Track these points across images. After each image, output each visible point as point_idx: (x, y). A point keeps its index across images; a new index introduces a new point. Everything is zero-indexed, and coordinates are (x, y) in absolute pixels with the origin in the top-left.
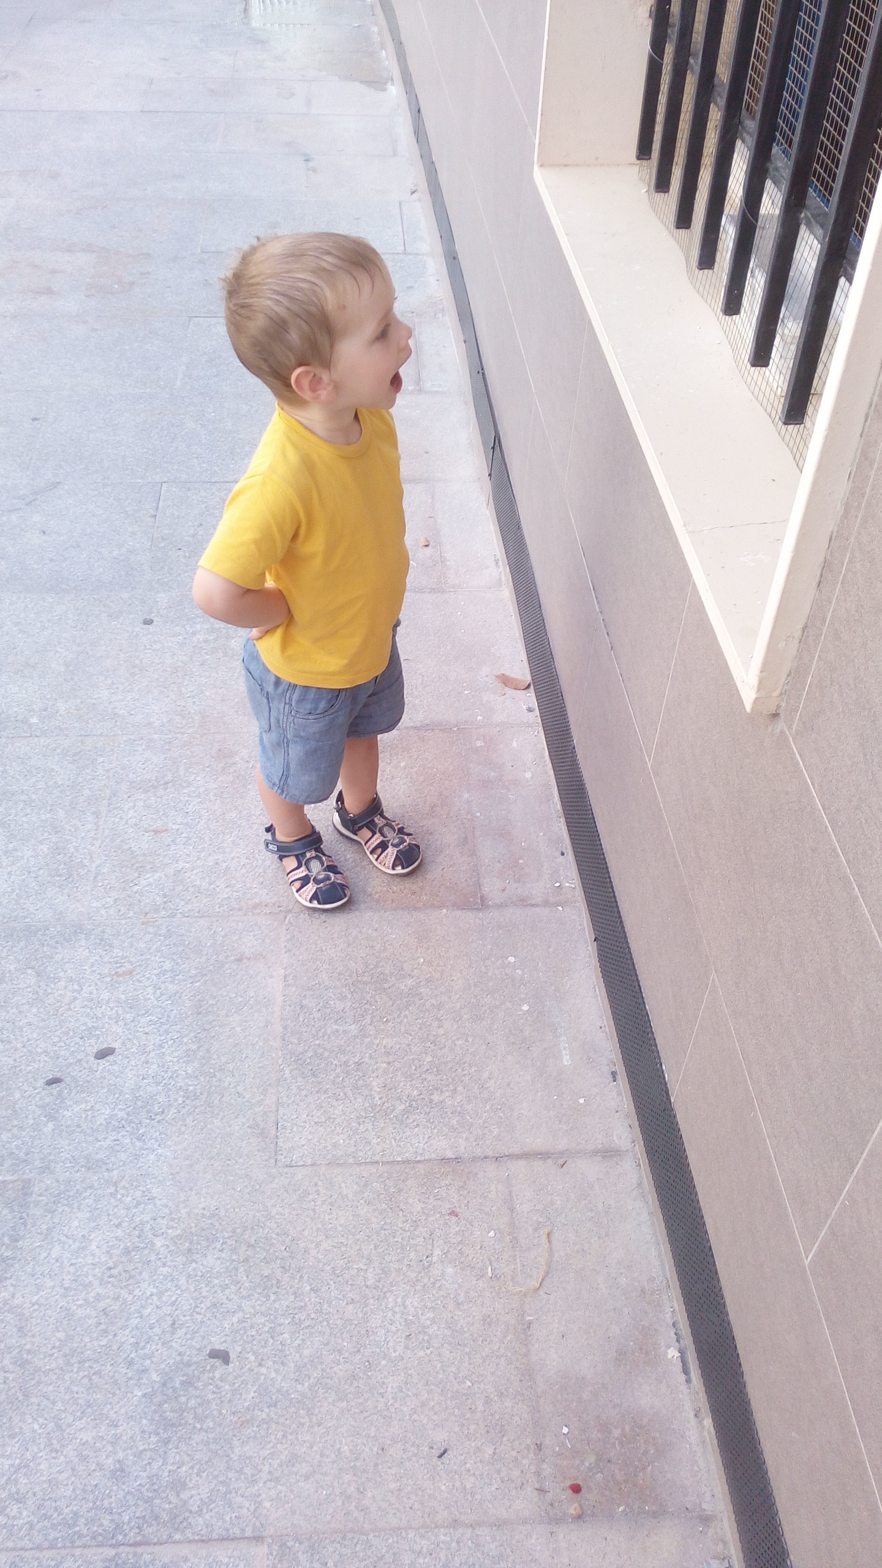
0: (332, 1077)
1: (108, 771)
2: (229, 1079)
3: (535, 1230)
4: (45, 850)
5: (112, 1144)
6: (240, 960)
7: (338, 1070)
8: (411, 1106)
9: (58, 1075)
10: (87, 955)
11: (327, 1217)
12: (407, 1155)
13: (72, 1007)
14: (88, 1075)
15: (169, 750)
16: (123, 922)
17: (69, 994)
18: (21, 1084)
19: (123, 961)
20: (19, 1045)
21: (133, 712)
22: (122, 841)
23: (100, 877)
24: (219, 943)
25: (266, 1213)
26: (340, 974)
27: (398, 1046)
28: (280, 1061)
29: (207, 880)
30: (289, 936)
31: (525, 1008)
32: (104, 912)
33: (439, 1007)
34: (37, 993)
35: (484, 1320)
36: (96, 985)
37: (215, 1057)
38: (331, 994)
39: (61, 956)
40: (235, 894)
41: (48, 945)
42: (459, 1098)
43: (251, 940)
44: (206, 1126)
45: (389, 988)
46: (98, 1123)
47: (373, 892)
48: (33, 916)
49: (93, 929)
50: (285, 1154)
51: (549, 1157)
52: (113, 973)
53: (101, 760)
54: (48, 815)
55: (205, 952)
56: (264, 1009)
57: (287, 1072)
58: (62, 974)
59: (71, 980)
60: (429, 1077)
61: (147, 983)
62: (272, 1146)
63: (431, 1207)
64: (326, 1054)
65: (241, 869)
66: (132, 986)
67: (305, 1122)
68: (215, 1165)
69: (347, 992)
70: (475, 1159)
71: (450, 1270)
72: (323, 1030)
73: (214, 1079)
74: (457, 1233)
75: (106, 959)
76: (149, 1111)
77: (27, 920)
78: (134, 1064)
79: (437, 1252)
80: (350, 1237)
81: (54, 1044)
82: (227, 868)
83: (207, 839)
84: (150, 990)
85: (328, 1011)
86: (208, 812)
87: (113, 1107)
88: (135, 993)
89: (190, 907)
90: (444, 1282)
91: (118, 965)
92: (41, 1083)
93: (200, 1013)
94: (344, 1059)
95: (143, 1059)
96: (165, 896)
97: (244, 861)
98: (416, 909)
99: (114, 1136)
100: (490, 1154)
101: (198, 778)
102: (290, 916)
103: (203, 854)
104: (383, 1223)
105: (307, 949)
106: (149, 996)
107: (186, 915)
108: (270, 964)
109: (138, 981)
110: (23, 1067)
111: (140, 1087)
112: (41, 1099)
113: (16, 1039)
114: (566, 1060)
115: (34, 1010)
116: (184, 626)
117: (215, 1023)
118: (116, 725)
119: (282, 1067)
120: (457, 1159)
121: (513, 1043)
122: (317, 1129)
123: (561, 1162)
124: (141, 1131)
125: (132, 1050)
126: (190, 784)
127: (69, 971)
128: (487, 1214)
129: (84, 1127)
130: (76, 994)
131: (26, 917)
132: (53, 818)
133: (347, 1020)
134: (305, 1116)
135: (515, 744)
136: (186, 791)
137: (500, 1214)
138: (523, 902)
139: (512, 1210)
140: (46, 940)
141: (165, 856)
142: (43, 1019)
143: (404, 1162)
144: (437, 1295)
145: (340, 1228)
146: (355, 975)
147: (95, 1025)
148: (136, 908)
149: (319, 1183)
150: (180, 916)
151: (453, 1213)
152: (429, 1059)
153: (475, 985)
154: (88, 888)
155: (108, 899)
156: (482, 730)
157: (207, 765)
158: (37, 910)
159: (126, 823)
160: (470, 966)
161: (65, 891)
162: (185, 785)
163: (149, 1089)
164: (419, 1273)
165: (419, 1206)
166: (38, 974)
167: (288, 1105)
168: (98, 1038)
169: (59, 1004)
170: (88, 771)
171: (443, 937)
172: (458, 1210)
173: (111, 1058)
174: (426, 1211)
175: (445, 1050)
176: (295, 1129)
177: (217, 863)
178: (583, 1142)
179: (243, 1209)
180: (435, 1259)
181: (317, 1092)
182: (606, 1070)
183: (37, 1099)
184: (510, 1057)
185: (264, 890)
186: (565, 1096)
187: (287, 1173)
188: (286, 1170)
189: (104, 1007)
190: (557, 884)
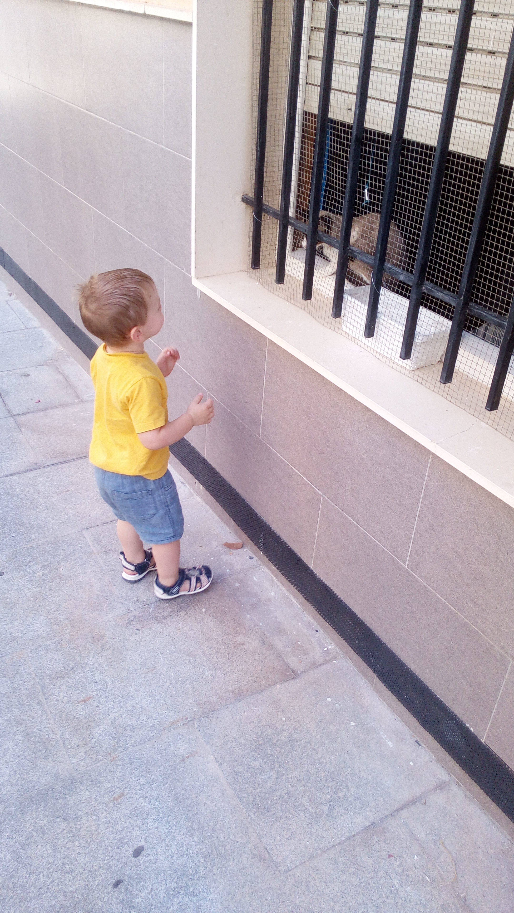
0: (279, 808)
1: (30, 674)
2: (222, 835)
3: (435, 844)
4: (20, 738)
5: (179, 906)
6: (183, 760)
7: (280, 802)
8: (330, 805)
9: (118, 878)
10: (89, 794)
11: (328, 891)
12: (346, 834)
13: (100, 831)
14: (137, 870)
15: (62, 648)
16: (98, 764)
17: (92, 824)
18: (98, 895)
19: (113, 789)
20: (81, 870)
21: (25, 632)
22: (67, 715)
23: (66, 743)
24: (164, 755)
25: (293, 905)
26: (245, 745)
27: (302, 774)
28: (244, 811)
29: (134, 719)
30: (203, 734)
31: (353, 724)
32: (83, 764)
33: (310, 742)
34: (72, 832)
35: (442, 908)
36: (106, 810)
37: (205, 825)
38: (248, 759)
39: (72, 802)
40: (156, 721)
41: (60, 798)
42: (352, 789)
43: (182, 745)
44: (227, 869)
45: (277, 742)
46: (162, 897)
47: (234, 690)
48: (38, 784)
49: (83, 777)
50: (282, 864)
51: (416, 802)
52: (112, 799)
53: (21, 669)
54: (9, 715)
55: (159, 763)
56: (216, 784)
57: (253, 816)
58: (80, 813)
59: (88, 814)
60: (330, 785)
61: (137, 797)
62: (271, 864)
63: (376, 858)
64: (267, 796)
65: (150, 705)
66: (129, 802)
67: (281, 841)
68: (247, 890)
69: (256, 754)
70: (381, 820)
71: (408, 889)
72: (257, 783)
73: (213, 839)
74: (398, 866)
75: (102, 793)
76: (188, 876)
77: (36, 788)
78: (161, 851)
79: (396, 882)
80: (347, 896)
81: (103, 860)
82: (142, 708)
83: (119, 694)
84: (141, 800)
85: (252, 769)
86: (109, 677)
87: (164, 883)
88: (134, 806)
89: (134, 739)
90: (410, 897)
91: (112, 793)
92: (110, 888)
93: (180, 802)
94: (279, 794)
95: (164, 845)
96: (114, 738)
97: (149, 699)
98: (263, 690)
99: (176, 901)
100: (387, 813)
101: (90, 659)
102: (195, 722)
103: (122, 704)
104: (358, 879)
105: (218, 738)
106: (143, 804)
107: (135, 745)
108: (202, 756)
109: (130, 797)
110: (92, 883)
111: (173, 862)
112: (116, 898)
113: (77, 867)
114: (391, 745)
115: (77, 844)
116: (25, 570)
117: (193, 804)
118: (19, 644)
119: (247, 814)
120: (373, 824)
121: (359, 746)
122: (290, 842)
123: (423, 801)
124: (191, 890)
125: (154, 843)
126: (87, 664)
127: (84, 809)
128: (406, 848)
129: (154, 903)
130: (97, 822)
131: (34, 786)
132: (13, 716)
133: (266, 770)
134: (279, 838)
135: (255, 579)
136: (88, 670)
137: (412, 845)
138: (314, 665)
139: (417, 839)
140: (56, 796)
141: (99, 714)
142: (86, 847)
143: (347, 839)
144: (411, 906)
145: (338, 894)
146: (253, 742)
147: (121, 836)
148: (102, 753)
149: (311, 873)
150: (131, 747)
151: (390, 856)
152: (323, 774)
153: (320, 722)
154: (63, 752)
155: (80, 754)
156: (233, 577)
157: (91, 648)
158: (39, 779)
159: (62, 702)
160: (311, 712)
161: (50, 760)
162: (85, 666)
163: (179, 862)
164: (395, 898)
165: (370, 861)
166: (65, 819)
167: (265, 835)
168: (128, 844)
169: (90, 833)
170: (17, 678)
171: (287, 701)
172: (391, 853)
173: (144, 853)
174: (376, 862)
175: (328, 766)
176: (278, 848)
177: (134, 706)
178: (426, 785)
179: (279, 909)
180: (397, 886)
181: (276, 820)
182: (412, 741)
183: (114, 899)
184: (363, 755)
185: (172, 712)
186: (402, 764)
187: (290, 876)
188: (288, 874)
189: (120, 823)
190: (326, 649)
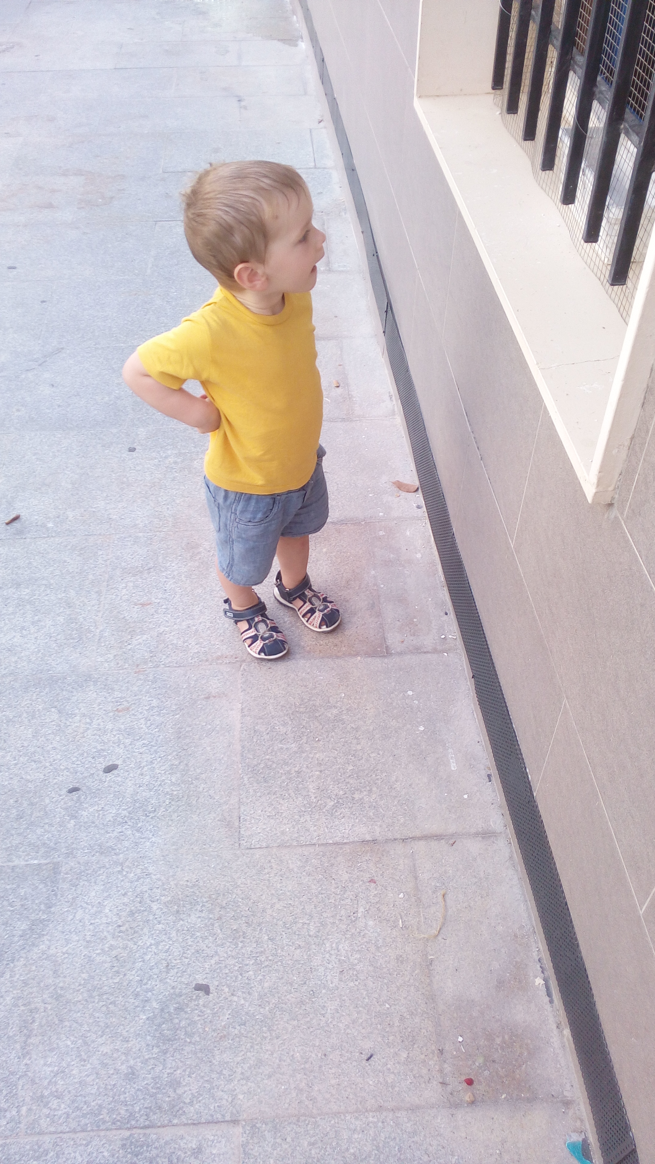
0: (279, 783)
1: (106, 561)
2: (203, 786)
3: (434, 892)
4: (62, 620)
5: (118, 835)
6: (208, 698)
7: (284, 777)
8: (338, 802)
9: (77, 785)
10: (96, 696)
11: (279, 886)
12: (337, 838)
13: (85, 735)
14: (99, 785)
15: (151, 544)
16: (121, 671)
17: (83, 726)
18: (50, 793)
19: (122, 700)
20: (48, 764)
21: (123, 517)
22: (118, 612)
23: (102, 639)
24: (192, 685)
25: (233, 883)
26: (282, 706)
27: (327, 759)
28: (240, 772)
29: (182, 639)
30: (243, 679)
31: (422, 728)
32: (106, 665)
33: (357, 729)
34: (59, 726)
35: (397, 959)
36: (103, 718)
37: (192, 769)
38: (276, 722)
39: (76, 698)
40: (202, 649)
41: (66, 690)
42: (374, 796)
43: (216, 683)
44: (187, 820)
45: (320, 716)
46: (108, 820)
47: (305, 645)
48: (54, 669)
49: (99, 678)
50: (246, 840)
51: (442, 839)
52: (115, 709)
53: (100, 553)
54: (63, 595)
55: (182, 693)
56: (227, 734)
57: (246, 779)
58: (77, 711)
59: (84, 715)
60: (351, 781)
61: (140, 716)
62: (237, 834)
63: (355, 876)
64: (274, 766)
65: (207, 631)
66: (129, 719)
67: (260, 816)
68: (195, 848)
69: (289, 719)
70: (387, 841)
71: (371, 923)
72: (271, 748)
73: (192, 786)
74: (375, 896)
75: (109, 700)
76: (144, 811)
77: (50, 672)
78: (132, 776)
79: (361, 910)
80: (297, 899)
81: (73, 763)
82: (197, 631)
83: (181, 610)
84: (142, 721)
85: (275, 734)
86: (180, 589)
87: (118, 808)
88: (132, 724)
89: (170, 660)
90: (367, 932)
91: (119, 704)
92: (64, 791)
93: (180, 738)
94: (288, 769)
95: (139, 772)
96: (151, 652)
97: (208, 624)
98: (338, 657)
99: (119, 829)
100: (399, 837)
101: (173, 565)
102: (244, 664)
103: (178, 620)
104: (320, 889)
105: (257, 689)
106: (142, 726)
107: (167, 665)
108: (230, 701)
109: (133, 714)
110: (50, 780)
111: (138, 793)
112: (65, 803)
113: (45, 760)
114: (453, 767)
115: (58, 738)
116: (158, 452)
117: (192, 744)
118: (111, 527)
119: (242, 776)
120: (374, 841)
121: (413, 755)
122: (269, 821)
123: (451, 842)
124: (139, 825)
125: (131, 766)
126: (166, 569)
127: (82, 709)
128: (397, 881)
129: (97, 823)
130: (88, 726)
131: (49, 670)
132: (66, 597)
133: (289, 740)
134: (260, 811)
135: (408, 533)
136: (164, 574)
137: (407, 881)
138: (418, 650)
139: (416, 878)
140: (64, 687)
141: (150, 622)
142: (64, 745)
143: (334, 844)
144: (362, 941)
145: (288, 894)
146: (293, 707)
147: (103, 748)
148: (130, 662)
149: (272, 860)
150: (163, 666)
151: (372, 881)
152: (351, 768)
153: (383, 712)
154: (94, 647)
155: (109, 656)
156: (383, 523)
157: (179, 554)
158: (57, 664)
159: (121, 599)
160: (379, 699)
161: (78, 650)
162: (163, 569)
163: (144, 794)
164: (349, 925)
165: (346, 876)
166: (60, 712)
167: (247, 804)
168: (106, 758)
169: (76, 733)
170: (91, 561)
171: (359, 677)
172: (376, 878)
173: (115, 772)
174: (352, 880)
175: (363, 761)
176: (253, 821)
177: (189, 627)
178: (468, 827)
179: (216, 880)
180: (359, 915)
181: (268, 794)
182: (484, 773)
183: (62, 803)
184: (411, 765)
185: (224, 646)
186: (453, 793)
187: (248, 854)
188: (247, 851)
189: (109, 735)
190: (443, 637)
